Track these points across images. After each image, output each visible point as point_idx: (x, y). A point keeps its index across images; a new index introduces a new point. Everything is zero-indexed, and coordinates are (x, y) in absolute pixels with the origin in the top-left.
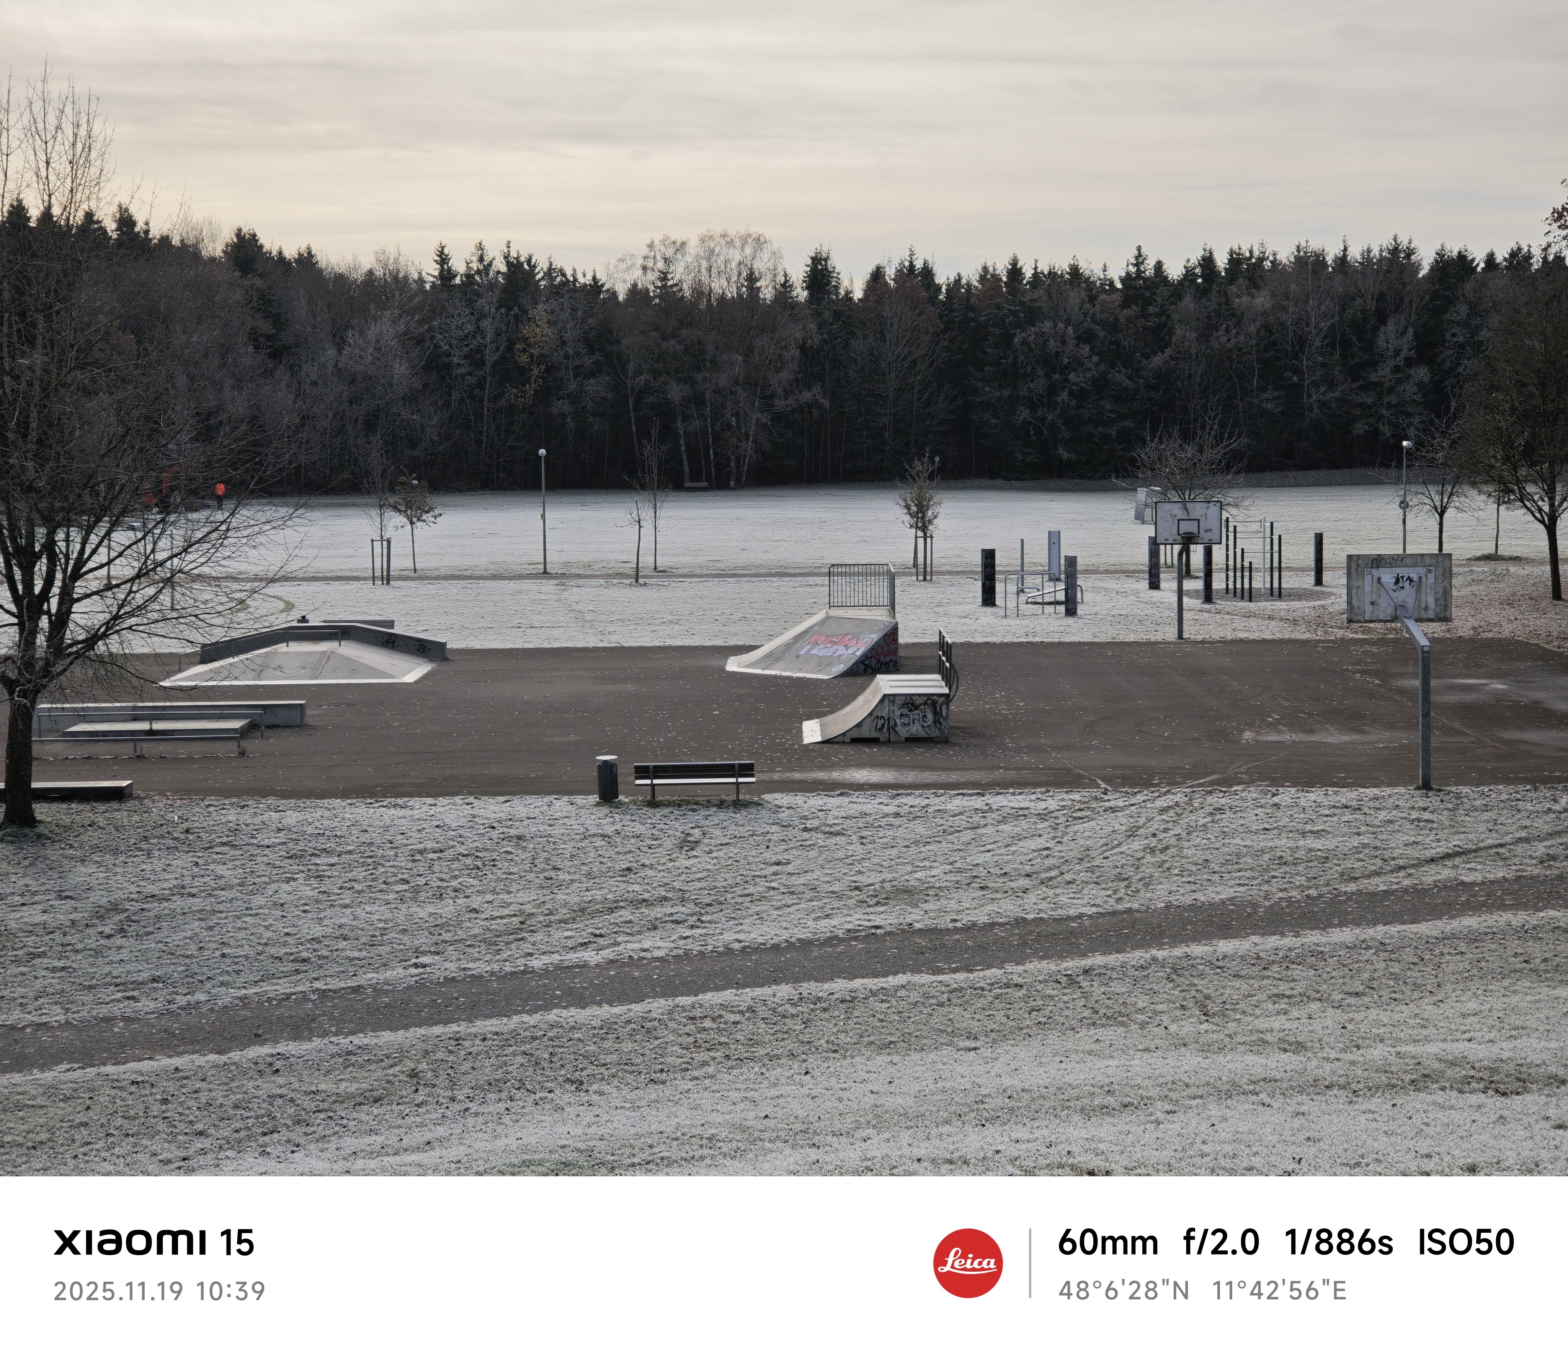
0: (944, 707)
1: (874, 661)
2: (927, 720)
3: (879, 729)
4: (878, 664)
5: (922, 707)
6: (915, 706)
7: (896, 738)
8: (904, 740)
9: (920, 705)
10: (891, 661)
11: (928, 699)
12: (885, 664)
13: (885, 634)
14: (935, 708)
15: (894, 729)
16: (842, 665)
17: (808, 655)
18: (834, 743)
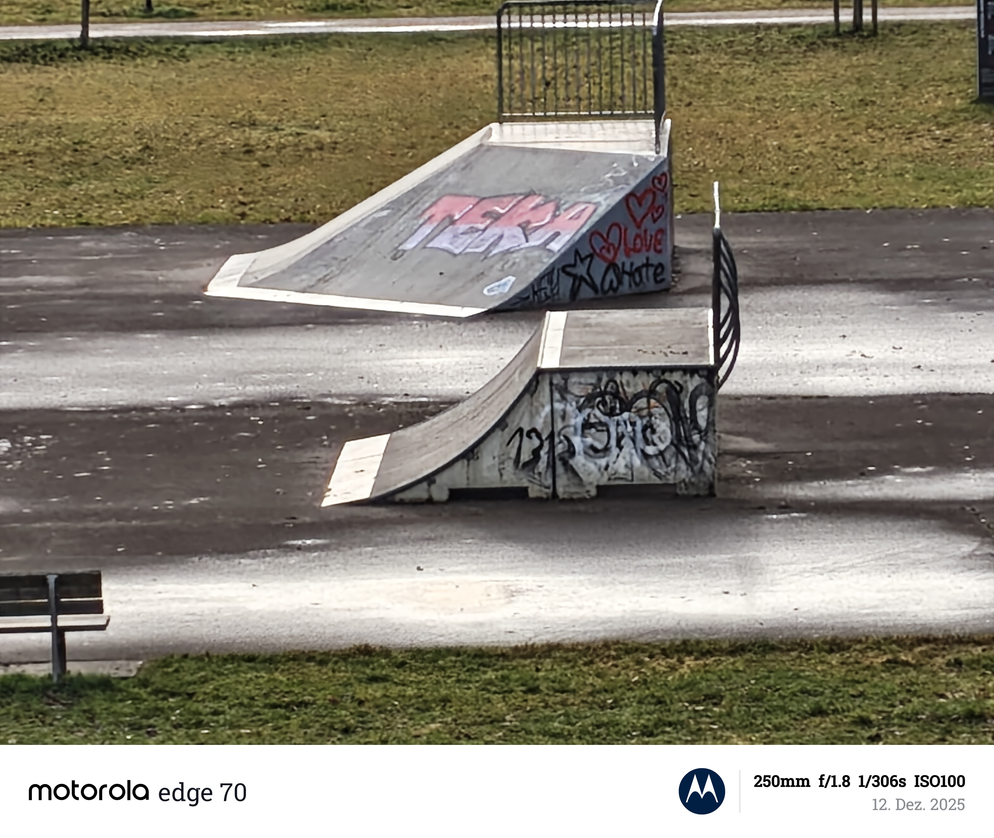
1: (599, 266)
2: (655, 437)
3: (526, 464)
4: (611, 276)
5: (642, 403)
6: (621, 401)
7: (573, 490)
8: (593, 492)
9: (637, 396)
10: (647, 265)
11: (659, 381)
12: (631, 274)
13: (631, 194)
14: (676, 405)
15: (565, 463)
16: (512, 279)
17: (426, 253)
18: (402, 503)
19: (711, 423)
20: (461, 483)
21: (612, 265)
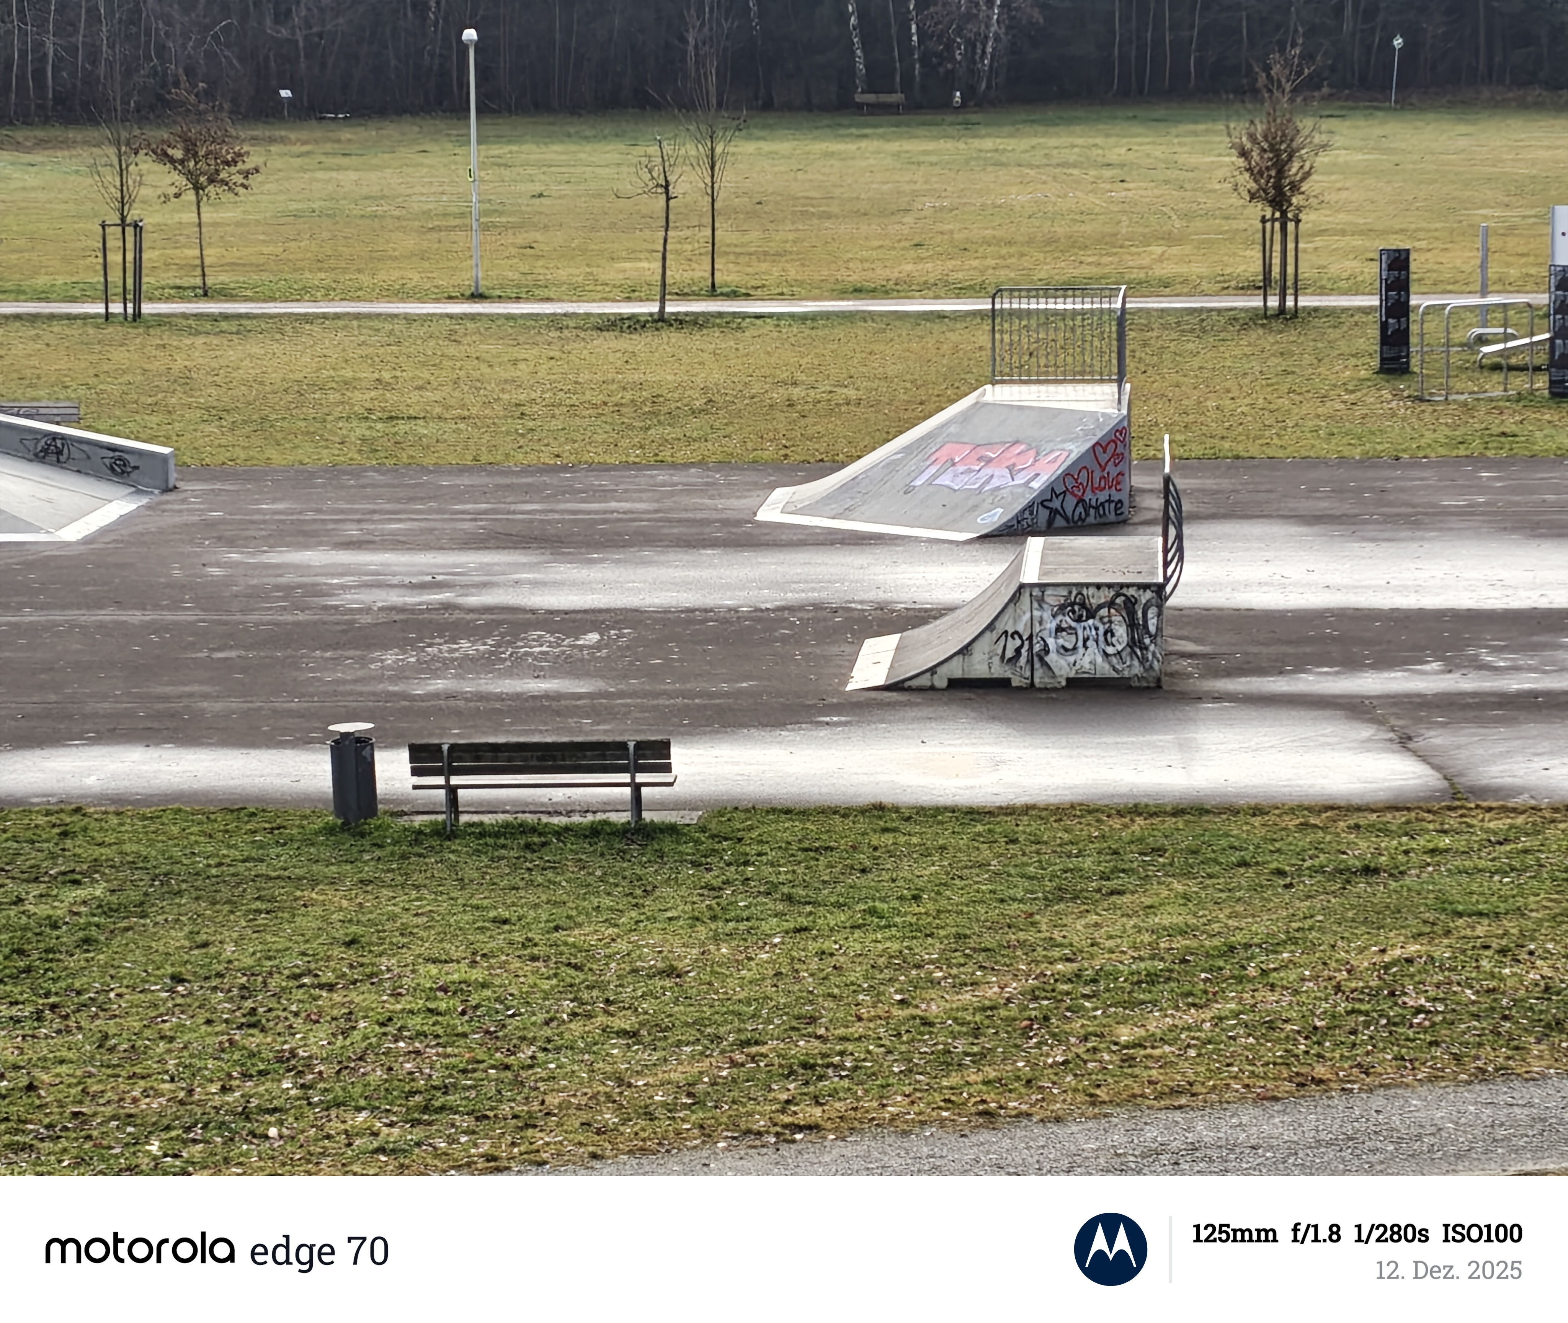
0: (1152, 612)
1: (1070, 502)
2: (1114, 640)
3: (1010, 660)
4: (1080, 509)
5: (1104, 612)
6: (1087, 610)
7: (1047, 680)
8: (1064, 683)
9: (1100, 607)
10: (1109, 501)
11: (1118, 595)
12: (1096, 508)
13: (1097, 443)
14: (1132, 614)
15: (1041, 659)
16: (1000, 510)
17: (931, 489)
18: (910, 689)
19: (1159, 629)
20: (958, 674)
21: (1081, 501)
